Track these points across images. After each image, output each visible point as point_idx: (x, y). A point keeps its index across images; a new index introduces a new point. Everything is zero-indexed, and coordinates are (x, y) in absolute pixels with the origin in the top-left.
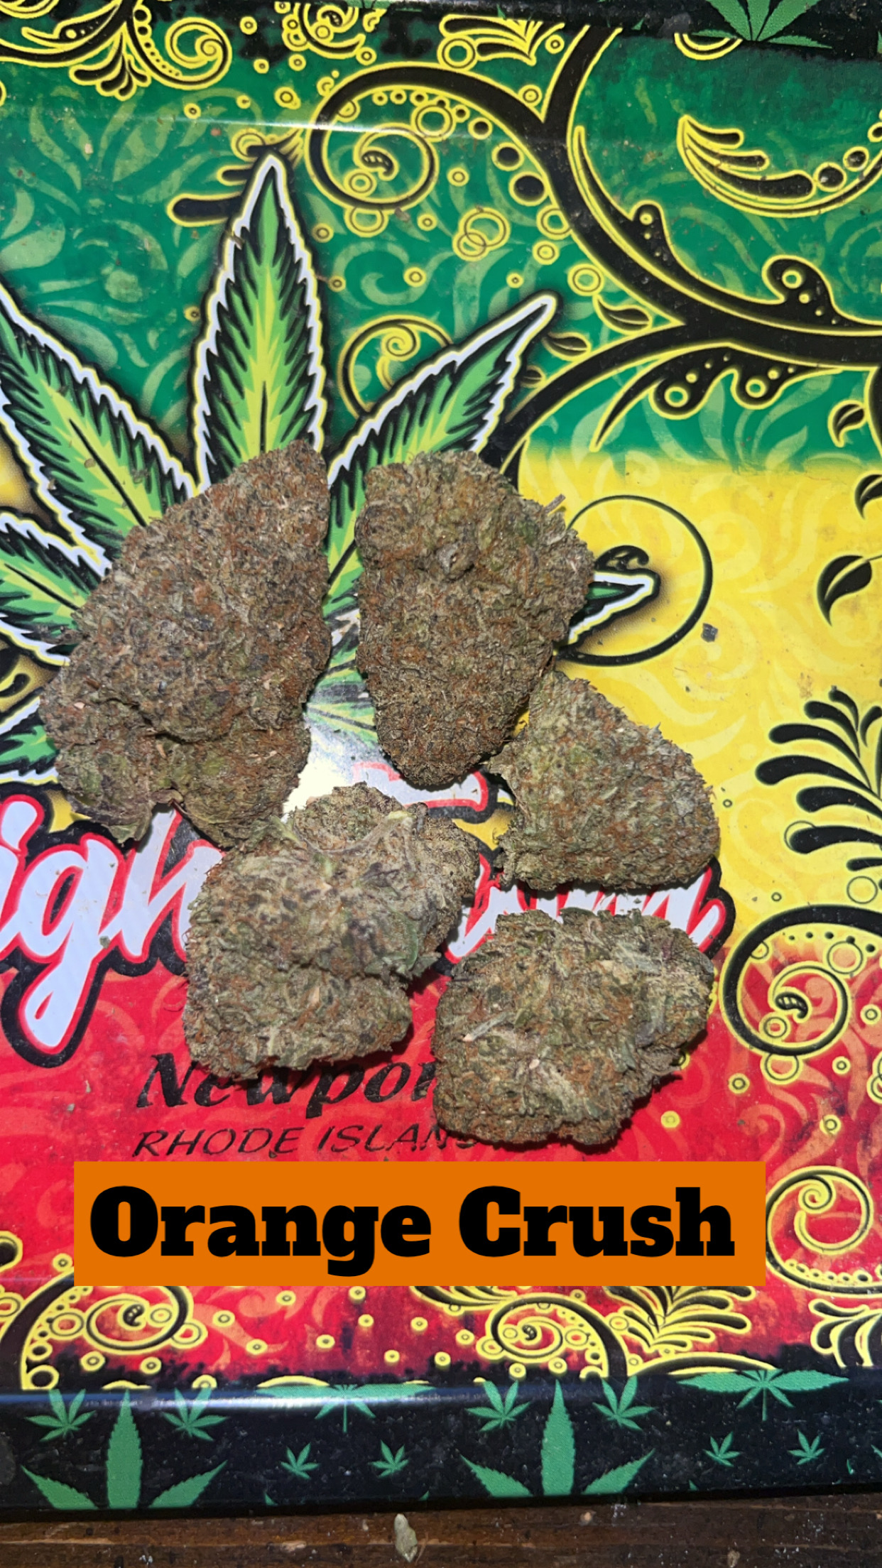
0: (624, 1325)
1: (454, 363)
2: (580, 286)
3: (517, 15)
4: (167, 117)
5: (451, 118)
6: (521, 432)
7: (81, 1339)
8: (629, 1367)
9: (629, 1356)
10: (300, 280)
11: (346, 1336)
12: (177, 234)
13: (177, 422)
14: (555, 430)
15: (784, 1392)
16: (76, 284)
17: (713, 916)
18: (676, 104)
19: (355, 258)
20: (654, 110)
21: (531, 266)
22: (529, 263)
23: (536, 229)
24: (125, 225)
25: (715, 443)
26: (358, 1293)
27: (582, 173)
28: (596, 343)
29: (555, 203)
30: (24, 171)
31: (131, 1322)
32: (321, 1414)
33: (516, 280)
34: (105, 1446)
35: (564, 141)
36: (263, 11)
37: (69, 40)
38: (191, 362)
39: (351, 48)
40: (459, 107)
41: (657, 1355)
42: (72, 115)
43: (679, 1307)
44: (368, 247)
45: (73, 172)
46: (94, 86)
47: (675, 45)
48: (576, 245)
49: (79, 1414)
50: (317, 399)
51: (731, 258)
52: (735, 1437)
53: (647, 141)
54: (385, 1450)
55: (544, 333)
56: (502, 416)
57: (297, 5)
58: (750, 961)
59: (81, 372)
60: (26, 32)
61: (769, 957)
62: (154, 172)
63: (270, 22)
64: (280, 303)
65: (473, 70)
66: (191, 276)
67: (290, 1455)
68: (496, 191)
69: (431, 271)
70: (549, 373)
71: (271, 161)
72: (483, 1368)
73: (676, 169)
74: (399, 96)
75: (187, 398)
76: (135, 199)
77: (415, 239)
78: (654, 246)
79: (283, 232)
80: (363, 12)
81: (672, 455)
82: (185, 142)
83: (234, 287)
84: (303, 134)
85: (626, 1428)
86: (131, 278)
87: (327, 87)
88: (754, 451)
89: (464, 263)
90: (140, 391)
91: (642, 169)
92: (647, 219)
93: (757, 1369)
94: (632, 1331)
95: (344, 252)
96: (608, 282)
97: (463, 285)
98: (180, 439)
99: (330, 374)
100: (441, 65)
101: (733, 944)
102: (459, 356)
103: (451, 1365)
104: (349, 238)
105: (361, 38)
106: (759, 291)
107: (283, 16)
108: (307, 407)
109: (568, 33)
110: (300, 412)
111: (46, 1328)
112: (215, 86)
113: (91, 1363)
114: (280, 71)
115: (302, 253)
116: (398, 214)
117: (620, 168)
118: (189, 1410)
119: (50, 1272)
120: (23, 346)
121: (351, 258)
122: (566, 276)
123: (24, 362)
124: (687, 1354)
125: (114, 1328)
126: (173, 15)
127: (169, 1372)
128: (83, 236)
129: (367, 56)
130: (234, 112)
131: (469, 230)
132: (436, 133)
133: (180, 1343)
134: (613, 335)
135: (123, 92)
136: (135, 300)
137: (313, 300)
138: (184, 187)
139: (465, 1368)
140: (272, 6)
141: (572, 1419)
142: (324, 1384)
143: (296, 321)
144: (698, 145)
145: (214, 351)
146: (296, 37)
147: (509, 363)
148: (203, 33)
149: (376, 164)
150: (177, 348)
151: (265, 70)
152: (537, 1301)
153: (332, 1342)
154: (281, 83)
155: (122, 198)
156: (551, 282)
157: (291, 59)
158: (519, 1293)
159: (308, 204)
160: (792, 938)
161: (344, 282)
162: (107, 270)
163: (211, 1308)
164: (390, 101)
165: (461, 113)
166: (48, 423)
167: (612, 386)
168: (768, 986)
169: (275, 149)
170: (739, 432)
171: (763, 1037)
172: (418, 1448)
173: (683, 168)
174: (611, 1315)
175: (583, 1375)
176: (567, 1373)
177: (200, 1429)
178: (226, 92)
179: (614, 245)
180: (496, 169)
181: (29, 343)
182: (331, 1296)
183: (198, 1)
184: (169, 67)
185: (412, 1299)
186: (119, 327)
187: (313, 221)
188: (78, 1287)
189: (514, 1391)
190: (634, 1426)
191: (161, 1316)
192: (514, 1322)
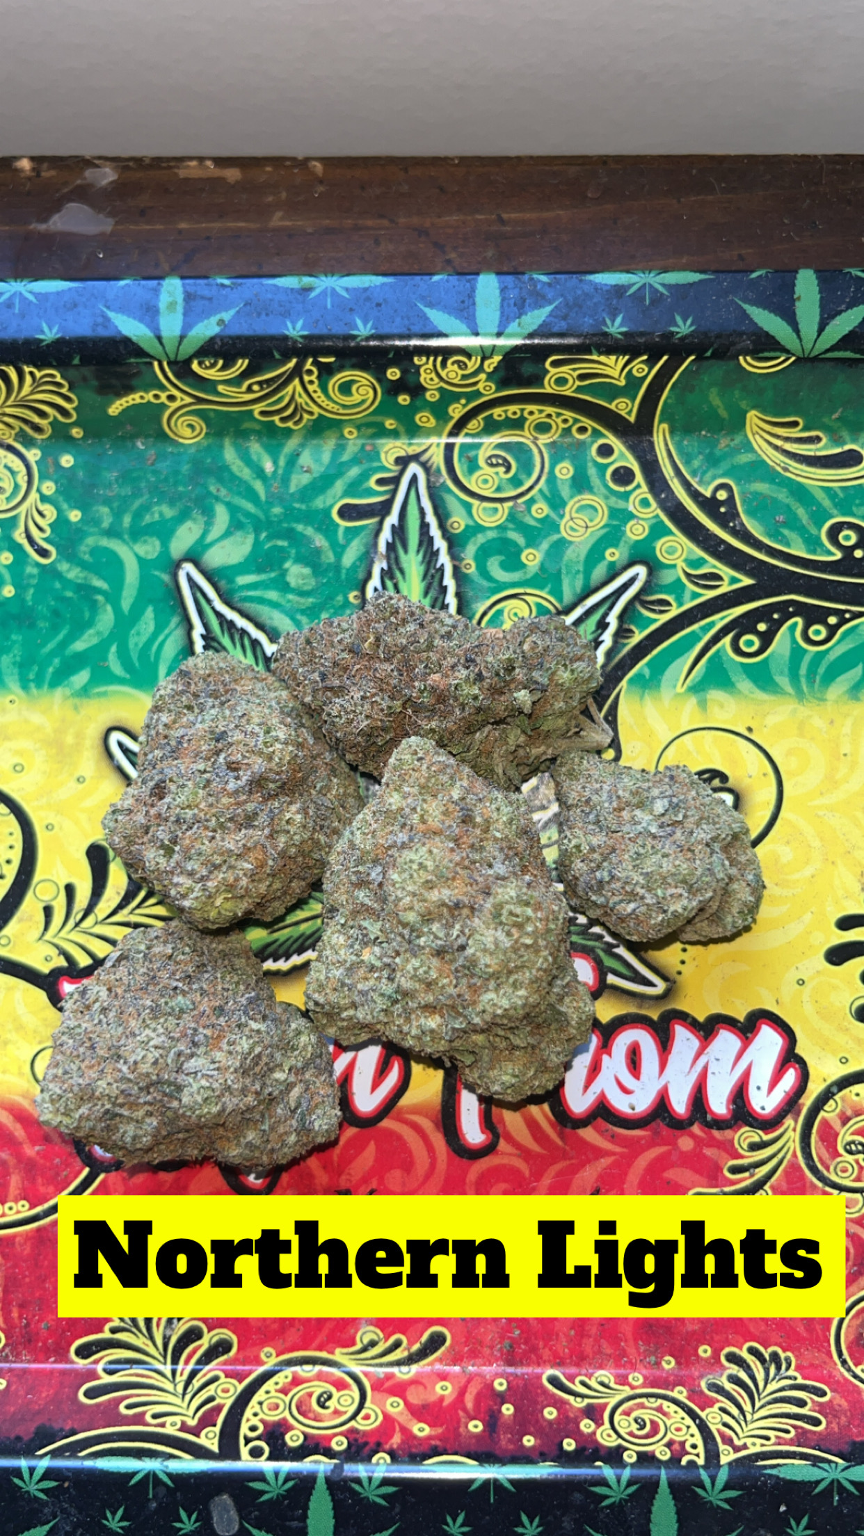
0: (718, 1419)
2: (666, 556)
3: (609, 351)
4: (329, 445)
6: (620, 679)
7: (284, 1420)
8: (722, 1456)
9: (722, 1447)
10: (438, 566)
11: (492, 1421)
12: (340, 533)
14: (647, 677)
15: (852, 1482)
16: (263, 577)
17: (790, 1078)
18: (743, 404)
19: (483, 545)
20: (725, 409)
21: (626, 542)
22: (624, 539)
23: (629, 510)
24: (300, 527)
25: (783, 681)
26: (501, 1384)
27: (667, 461)
28: (680, 604)
29: (645, 488)
30: (222, 489)
31: (323, 1406)
32: (473, 1487)
33: (614, 555)
34: (306, 1507)
35: (652, 436)
36: (405, 364)
37: (253, 392)
39: (475, 384)
40: (563, 417)
41: (745, 1447)
42: (257, 442)
43: (764, 1406)
44: (491, 535)
45: (259, 486)
46: (273, 421)
47: (741, 365)
48: (662, 522)
49: (285, 1481)
51: (792, 522)
52: (810, 1519)
53: (722, 429)
54: (524, 1518)
55: (637, 597)
56: (604, 667)
57: (432, 359)
58: (822, 1114)
59: (270, 648)
60: (221, 388)
61: (838, 1110)
62: (323, 483)
63: (411, 372)
64: (424, 584)
65: (574, 392)
66: (353, 567)
67: (449, 1520)
68: (595, 481)
69: (543, 553)
70: (641, 630)
71: (414, 468)
72: (602, 1453)
73: (747, 451)
74: (515, 413)
76: (308, 506)
77: (529, 526)
78: (727, 516)
79: (424, 527)
80: (483, 359)
81: (746, 692)
82: (345, 457)
83: (387, 574)
84: (438, 445)
85: (718, 1507)
86: (307, 571)
87: (457, 411)
88: (816, 685)
89: (571, 543)
91: (718, 454)
92: (722, 495)
93: (829, 1462)
94: (726, 1425)
95: (473, 539)
96: (690, 551)
97: (570, 561)
100: (548, 390)
101: (807, 1101)
103: (576, 1451)
104: (477, 528)
105: (483, 376)
106: (819, 550)
107: (420, 366)
109: (651, 363)
111: (257, 1409)
112: (368, 415)
113: (293, 1439)
114: (418, 403)
115: (440, 544)
116: (516, 506)
117: (700, 453)
118: (370, 1478)
119: (259, 1362)
120: (225, 628)
121: (478, 544)
122: (654, 548)
123: (226, 641)
124: (770, 1447)
125: (310, 1411)
126: (335, 371)
127: (353, 1449)
128: (269, 538)
129: (487, 388)
130: (383, 432)
131: (574, 515)
132: (546, 436)
133: (361, 1425)
134: (695, 595)
135: (296, 423)
136: (310, 588)
137: (449, 581)
138: (346, 494)
139: (587, 1453)
140: (412, 360)
141: (675, 1498)
142: (474, 1463)
143: (436, 598)
144: (764, 431)
146: (432, 379)
147: (608, 624)
148: (357, 381)
149: (497, 465)
151: (408, 402)
152: (647, 1396)
153: (481, 1427)
154: (420, 410)
155: (297, 505)
156: (643, 556)
157: (428, 395)
158: (632, 1388)
159: (442, 499)
160: (858, 1095)
161: (473, 565)
162: (287, 565)
163: (386, 1395)
164: (507, 417)
165: (565, 421)
167: (695, 638)
168: (837, 1135)
169: (415, 458)
170: (803, 670)
171: (834, 1178)
172: (550, 1518)
173: (752, 450)
174: (708, 1410)
175: (684, 1462)
176: (671, 1459)
177: (379, 1496)
178: (378, 419)
179: (695, 519)
180: (595, 463)
181: (229, 626)
182: (479, 1387)
183: (354, 360)
184: (332, 405)
185: (545, 1391)
186: (297, 610)
187: (448, 516)
188: (281, 1375)
189: (627, 1473)
190: (726, 1506)
191: (346, 1400)
192: (627, 1413)
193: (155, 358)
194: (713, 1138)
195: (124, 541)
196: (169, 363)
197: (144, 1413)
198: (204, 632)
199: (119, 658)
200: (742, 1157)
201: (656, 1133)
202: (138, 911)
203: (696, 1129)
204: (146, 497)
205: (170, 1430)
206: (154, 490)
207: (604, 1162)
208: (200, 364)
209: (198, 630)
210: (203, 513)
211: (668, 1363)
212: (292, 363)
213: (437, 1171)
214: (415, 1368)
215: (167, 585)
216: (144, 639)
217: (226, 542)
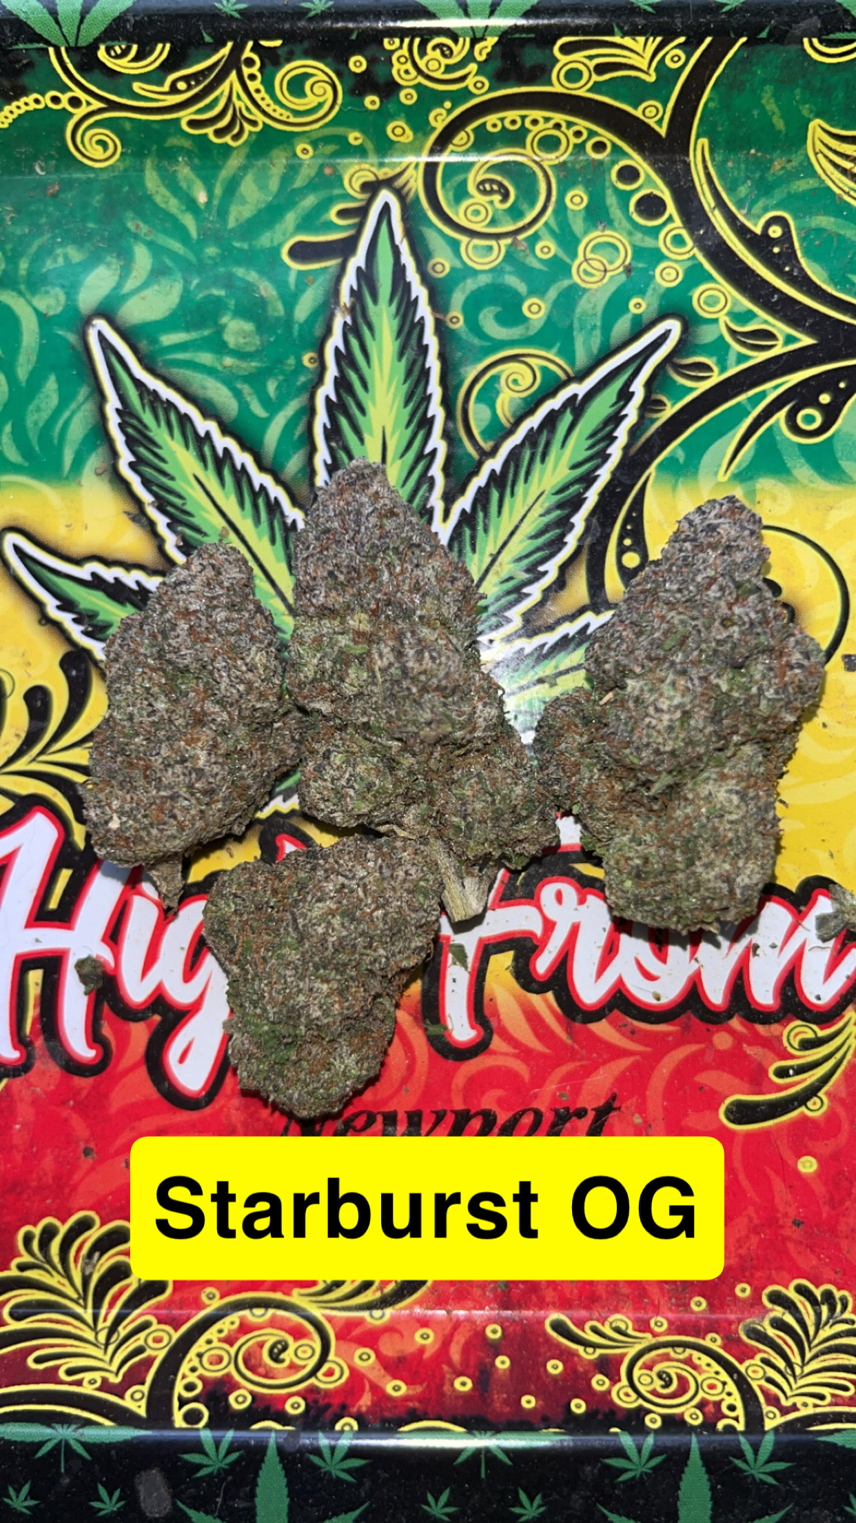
0: (761, 1374)
1: (575, 396)
2: (705, 307)
3: (634, 32)
4: (278, 162)
5: (568, 138)
6: (647, 465)
7: (228, 1376)
8: (766, 1420)
9: (766, 1408)
10: (417, 319)
11: (484, 1376)
12: (292, 279)
13: (299, 472)
14: (681, 460)
16: (194, 335)
18: (805, 110)
19: (472, 292)
20: (782, 117)
21: (654, 289)
22: (652, 286)
23: (658, 250)
25: (851, 467)
26: (494, 1332)
27: (706, 187)
28: (723, 369)
29: (678, 222)
30: (142, 225)
31: (276, 1359)
32: (460, 1460)
33: (639, 306)
34: (254, 1484)
35: (688, 155)
36: (372, 50)
37: (179, 92)
38: (312, 411)
39: (463, 78)
40: (576, 128)
41: (794, 1408)
42: (187, 164)
43: (815, 1357)
44: (484, 280)
45: (189, 221)
46: (206, 135)
47: (804, 50)
48: (701, 265)
49: (228, 1453)
50: (437, 442)
53: (774, 148)
54: (523, 1497)
55: (668, 359)
56: (626, 449)
57: (407, 41)
59: (204, 425)
60: (137, 86)
62: (270, 215)
63: (381, 60)
64: (397, 343)
65: (589, 90)
66: (306, 321)
67: (430, 1498)
68: (616, 212)
69: (551, 301)
70: (676, 400)
71: (385, 196)
72: (619, 1416)
73: (806, 176)
74: (513, 122)
75: (308, 448)
76: (250, 245)
77: (532, 269)
78: (783, 261)
79: (399, 270)
80: (474, 41)
81: (805, 481)
82: (298, 183)
83: (352, 330)
84: (417, 165)
85: (763, 1482)
86: (249, 326)
87: (439, 119)
89: (585, 290)
90: (261, 443)
91: (770, 179)
92: (776, 232)
94: (770, 1381)
95: (461, 285)
96: (735, 303)
97: (584, 313)
98: (303, 490)
99: (450, 415)
100: (557, 88)
102: (580, 389)
103: (587, 1413)
104: (464, 272)
105: (473, 67)
107: (393, 52)
108: (428, 450)
109: (689, 47)
110: (420, 456)
111: (196, 1362)
112: (326, 125)
113: (238, 1401)
114: (391, 107)
115: (419, 291)
116: (514, 244)
117: (748, 178)
118: (333, 1449)
119: (201, 1306)
120: (146, 401)
121: (468, 292)
122: (691, 298)
123: (148, 418)
124: (825, 1408)
125: (260, 1365)
126: (282, 60)
127: (312, 1413)
128: (201, 285)
129: (479, 85)
130: (346, 149)
131: (589, 255)
132: (553, 156)
133: (323, 1382)
134: (742, 358)
135: (236, 137)
136: (253, 348)
137: (431, 339)
138: (300, 228)
139: (600, 1417)
140: (381, 43)
141: (708, 1472)
142: (461, 1430)
143: (414, 362)
144: (830, 149)
145: (333, 398)
146: (407, 72)
147: (633, 393)
148: (312, 75)
149: (492, 192)
150: (297, 396)
151: (377, 106)
152: (673, 1345)
153: (469, 1385)
154: (393, 117)
155: (237, 244)
156: (675, 306)
157: (402, 94)
158: (655, 1335)
159: (422, 237)
161: (461, 318)
162: (225, 320)
163: (353, 1345)
164: (504, 127)
165: (578, 134)
166: (172, 478)
167: (741, 412)
169: (388, 183)
172: (555, 1496)
173: (814, 174)
174: (747, 1363)
175: (720, 1425)
176: (702, 1426)
177: (344, 1470)
178: (338, 130)
179: (741, 262)
180: (615, 189)
181: (152, 398)
182: (468, 1335)
183: (306, 44)
184: (280, 110)
185: (548, 1339)
186: (238, 377)
187: (429, 255)
188: (227, 1320)
189: (650, 1440)
190: (770, 1480)
191: (304, 1352)
192: (650, 1368)
193: (49, 43)
194: (756, 1034)
195: (21, 293)
196: (67, 50)
197: (57, 1368)
198: (119, 406)
199: (14, 440)
200: (792, 1057)
201: (686, 1028)
202: (43, 758)
203: (735, 1023)
204: (47, 236)
205: (87, 1390)
206: (55, 225)
207: (623, 1064)
208: (108, 51)
209: (113, 402)
210: (119, 256)
211: (699, 1304)
212: (225, 51)
213: (416, 1074)
214: (389, 1312)
215: (73, 348)
216: (45, 416)
217: (147, 292)
